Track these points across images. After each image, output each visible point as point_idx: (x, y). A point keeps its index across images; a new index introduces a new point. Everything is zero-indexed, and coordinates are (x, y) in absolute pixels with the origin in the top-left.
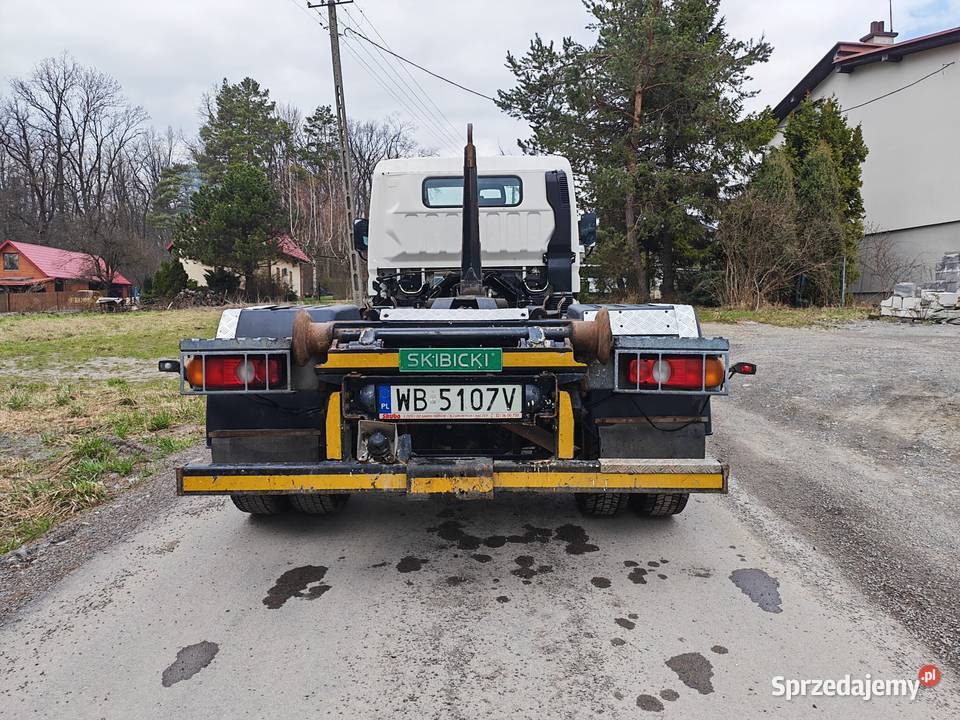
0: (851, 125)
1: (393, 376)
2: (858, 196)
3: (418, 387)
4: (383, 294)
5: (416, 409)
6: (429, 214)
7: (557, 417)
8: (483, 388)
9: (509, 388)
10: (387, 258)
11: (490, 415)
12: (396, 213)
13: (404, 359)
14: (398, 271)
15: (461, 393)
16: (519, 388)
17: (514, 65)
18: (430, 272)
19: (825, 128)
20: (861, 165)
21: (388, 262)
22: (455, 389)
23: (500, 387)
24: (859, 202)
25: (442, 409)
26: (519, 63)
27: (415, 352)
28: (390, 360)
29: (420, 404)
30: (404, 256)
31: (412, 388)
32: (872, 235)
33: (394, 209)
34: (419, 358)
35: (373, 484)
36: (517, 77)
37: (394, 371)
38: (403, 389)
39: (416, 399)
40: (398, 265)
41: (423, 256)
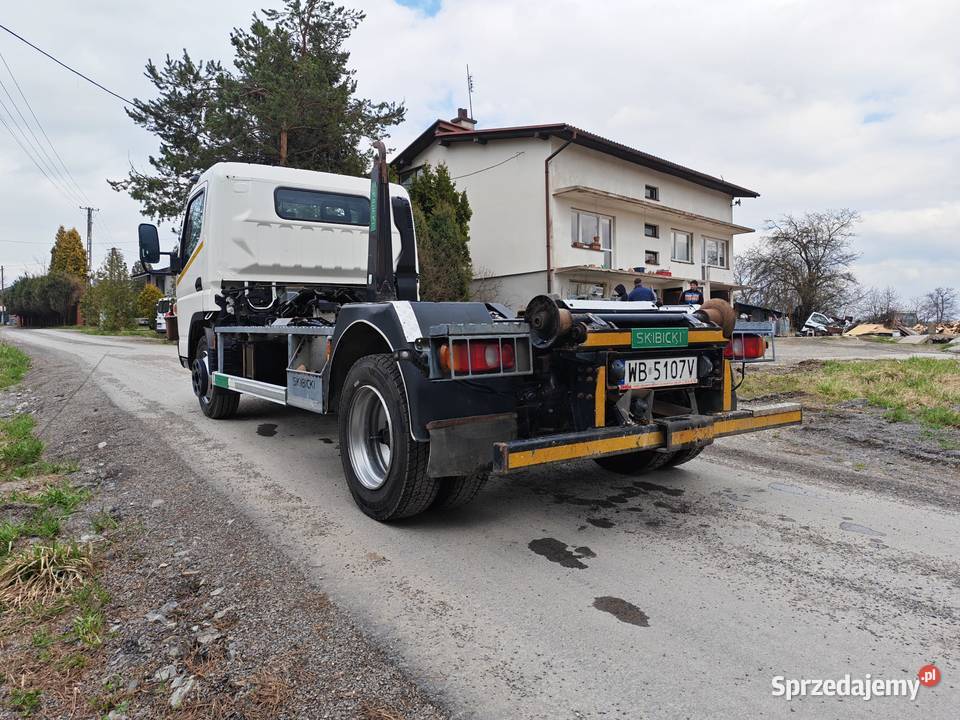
0: (458, 189)
1: (627, 352)
2: (465, 248)
3: (642, 361)
4: (230, 309)
5: (640, 380)
6: (283, 225)
7: (723, 380)
8: (677, 360)
9: (691, 359)
10: (235, 270)
11: (683, 382)
12: (247, 221)
13: (633, 337)
14: (246, 284)
15: (666, 365)
16: (695, 359)
17: (156, 76)
18: (281, 286)
19: (442, 190)
20: (468, 223)
21: (234, 273)
22: (663, 361)
23: (686, 359)
24: (467, 253)
25: (656, 379)
26: (160, 75)
27: (641, 331)
28: (622, 339)
29: (643, 375)
30: (255, 269)
31: (638, 362)
32: (481, 279)
33: (245, 216)
34: (643, 336)
35: (637, 443)
36: (159, 90)
37: (628, 347)
38: (633, 363)
39: (640, 371)
40: (247, 278)
41: (276, 269)
